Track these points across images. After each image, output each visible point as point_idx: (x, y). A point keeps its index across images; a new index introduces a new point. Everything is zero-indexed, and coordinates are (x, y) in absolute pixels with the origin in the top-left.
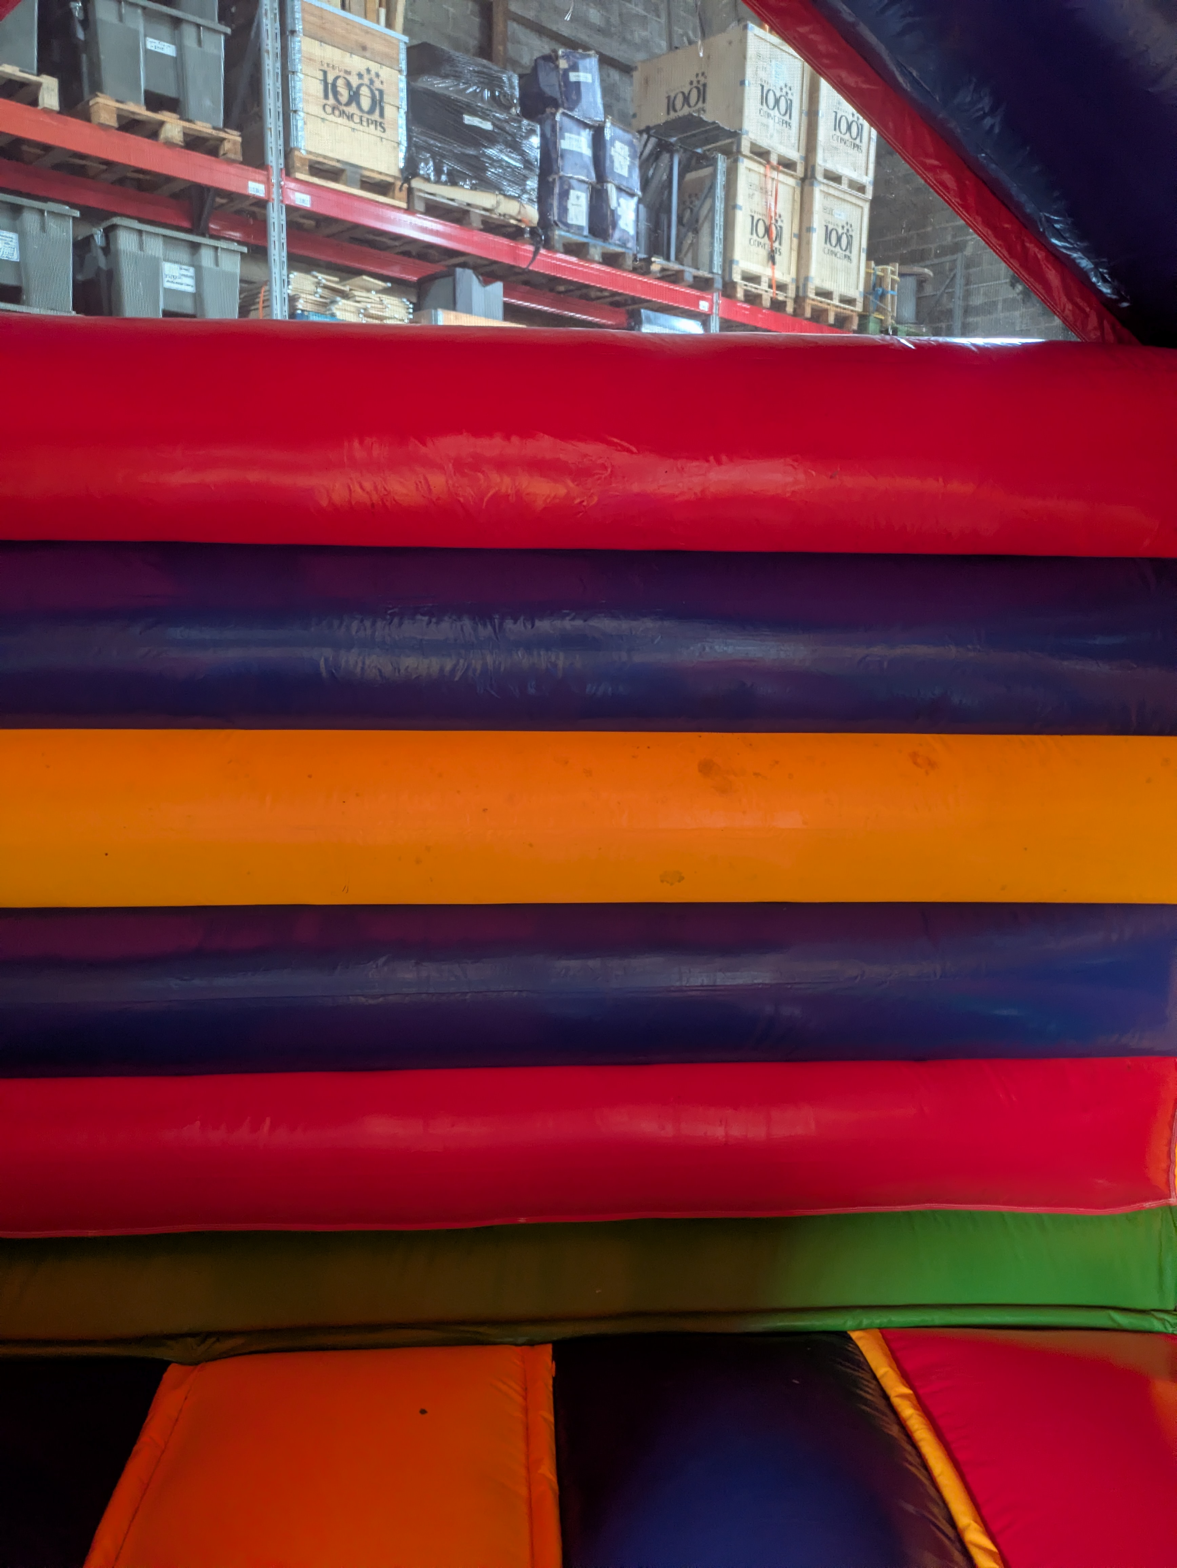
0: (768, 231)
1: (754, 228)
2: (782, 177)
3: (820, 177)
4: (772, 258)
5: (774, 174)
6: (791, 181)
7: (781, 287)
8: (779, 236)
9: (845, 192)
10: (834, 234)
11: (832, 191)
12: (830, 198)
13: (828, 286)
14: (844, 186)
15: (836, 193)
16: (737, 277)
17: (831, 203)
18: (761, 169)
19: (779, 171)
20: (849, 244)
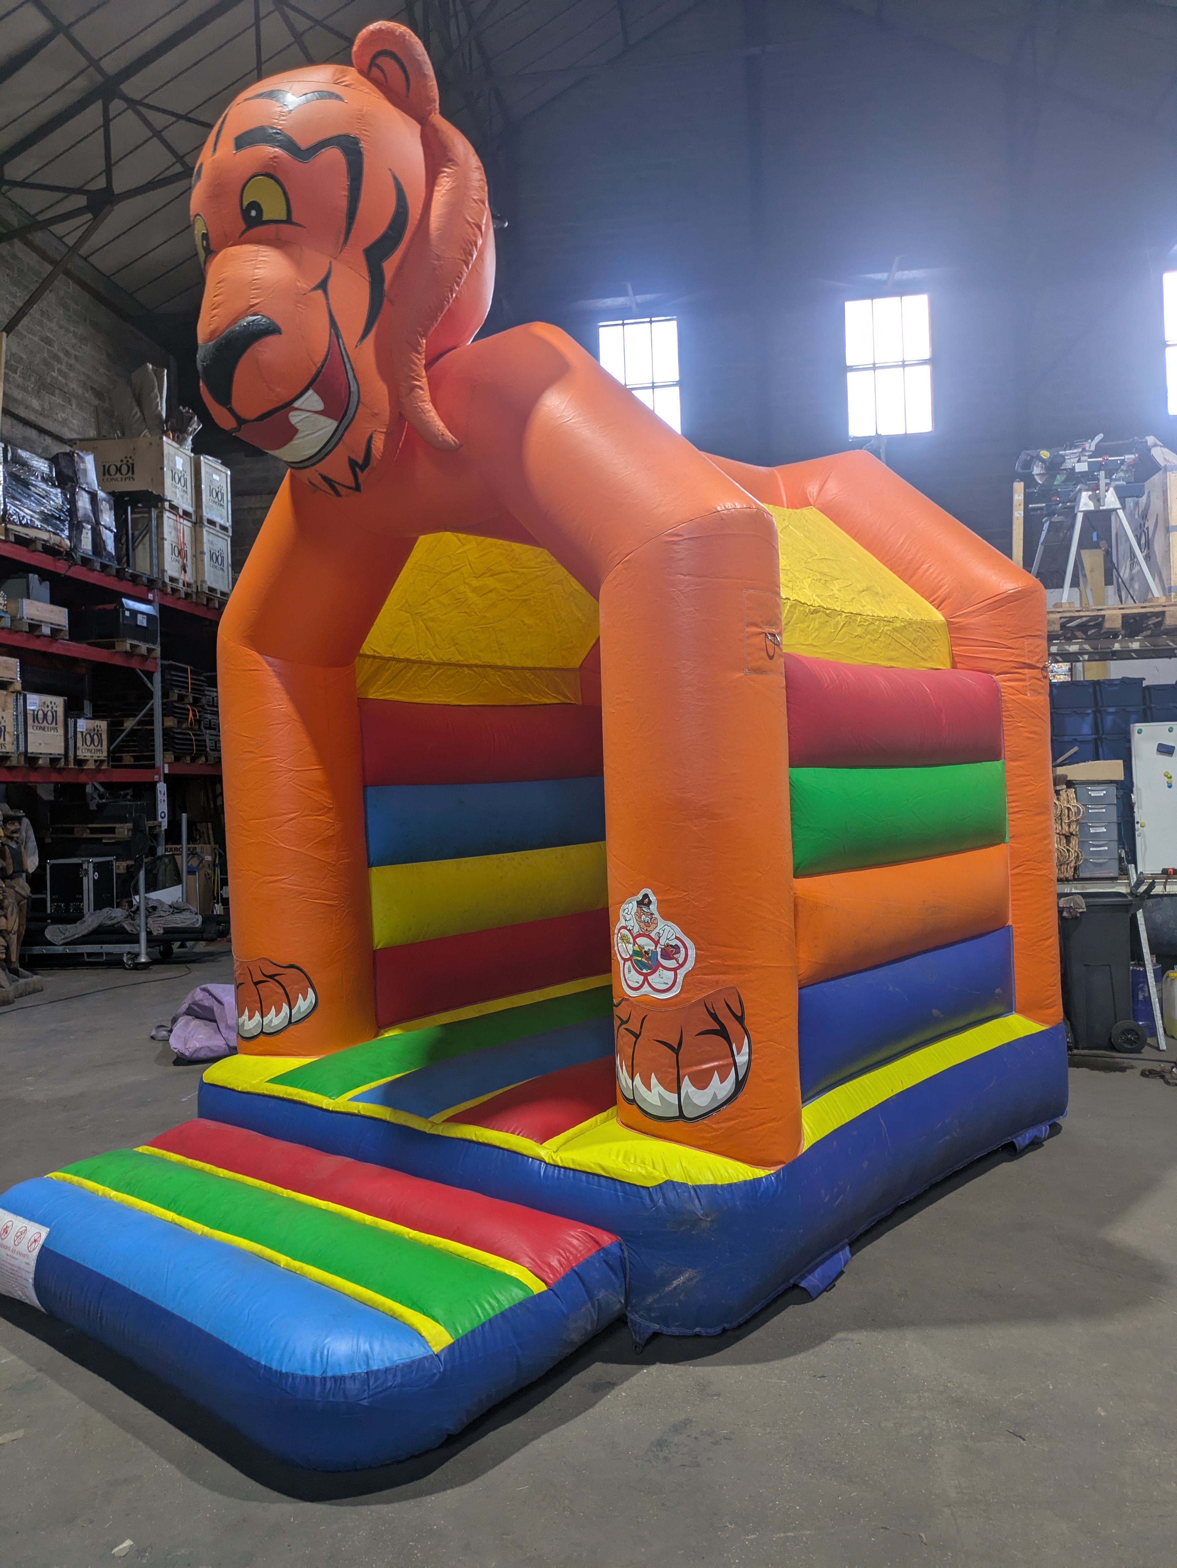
0: (179, 553)
1: (173, 552)
2: (185, 522)
3: (206, 523)
4: (184, 569)
5: (182, 520)
6: (189, 524)
7: (189, 585)
8: (186, 556)
9: (218, 531)
10: (214, 555)
11: (211, 531)
12: (211, 535)
13: (214, 586)
14: (218, 528)
15: (214, 532)
16: (167, 580)
17: (211, 537)
18: (174, 517)
19: (184, 519)
20: (222, 561)
